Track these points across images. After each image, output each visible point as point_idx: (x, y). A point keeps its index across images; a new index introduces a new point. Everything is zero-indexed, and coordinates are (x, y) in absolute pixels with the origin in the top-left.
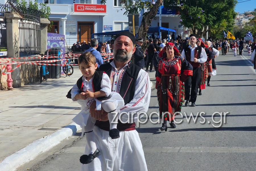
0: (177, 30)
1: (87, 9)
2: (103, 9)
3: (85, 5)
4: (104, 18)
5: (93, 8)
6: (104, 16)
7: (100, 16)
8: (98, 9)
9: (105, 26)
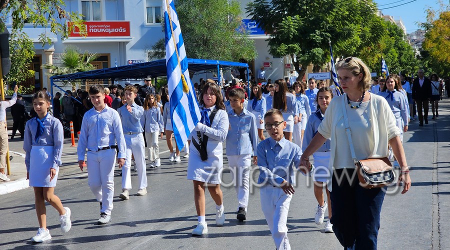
0: (271, 63)
1: (93, 31)
2: (124, 30)
3: (89, 24)
4: (127, 45)
5: (105, 28)
6: (127, 42)
7: (120, 43)
8: (114, 30)
9: (131, 62)
